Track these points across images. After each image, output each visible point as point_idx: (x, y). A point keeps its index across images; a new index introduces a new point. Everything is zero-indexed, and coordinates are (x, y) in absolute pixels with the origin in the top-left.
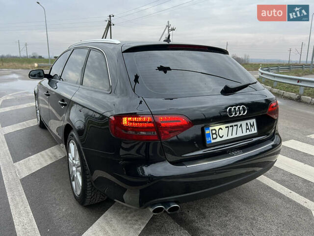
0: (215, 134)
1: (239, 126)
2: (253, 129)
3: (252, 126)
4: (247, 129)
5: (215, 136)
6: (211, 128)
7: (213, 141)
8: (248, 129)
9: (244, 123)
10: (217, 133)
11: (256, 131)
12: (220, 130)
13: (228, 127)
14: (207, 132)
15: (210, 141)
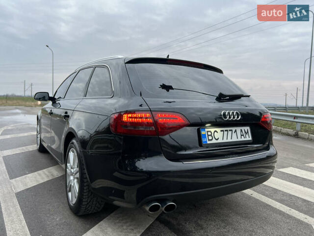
0: (211, 135)
1: (234, 131)
2: (247, 136)
3: (247, 133)
4: (241, 135)
5: (210, 138)
6: (207, 130)
7: (209, 142)
8: (243, 135)
9: (238, 129)
10: (213, 135)
11: (250, 139)
12: (216, 133)
13: (223, 131)
14: (203, 133)
15: (206, 142)
